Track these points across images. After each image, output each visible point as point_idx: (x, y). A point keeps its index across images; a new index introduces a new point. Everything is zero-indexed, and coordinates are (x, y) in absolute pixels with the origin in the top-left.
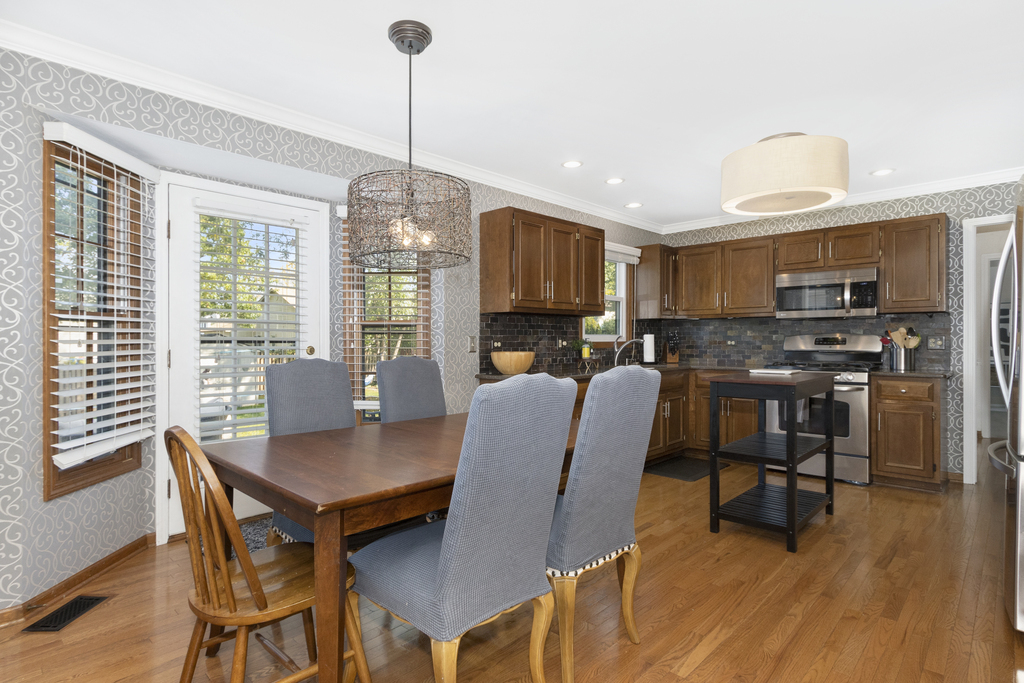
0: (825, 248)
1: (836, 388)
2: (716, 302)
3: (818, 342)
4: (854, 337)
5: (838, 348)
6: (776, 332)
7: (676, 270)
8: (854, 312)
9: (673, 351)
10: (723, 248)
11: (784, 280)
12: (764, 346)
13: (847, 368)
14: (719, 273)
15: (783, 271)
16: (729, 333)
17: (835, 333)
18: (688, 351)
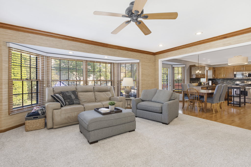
0: (243, 68)
1: (246, 89)
2: (222, 76)
3: (242, 82)
4: (248, 82)
5: (245, 83)
6: (233, 81)
7: (215, 71)
8: (248, 78)
9: (214, 84)
10: (224, 68)
11: (235, 73)
12: (231, 83)
13: (247, 86)
14: (223, 72)
15: (235, 72)
16: (225, 81)
17: (244, 81)
18: (216, 84)
